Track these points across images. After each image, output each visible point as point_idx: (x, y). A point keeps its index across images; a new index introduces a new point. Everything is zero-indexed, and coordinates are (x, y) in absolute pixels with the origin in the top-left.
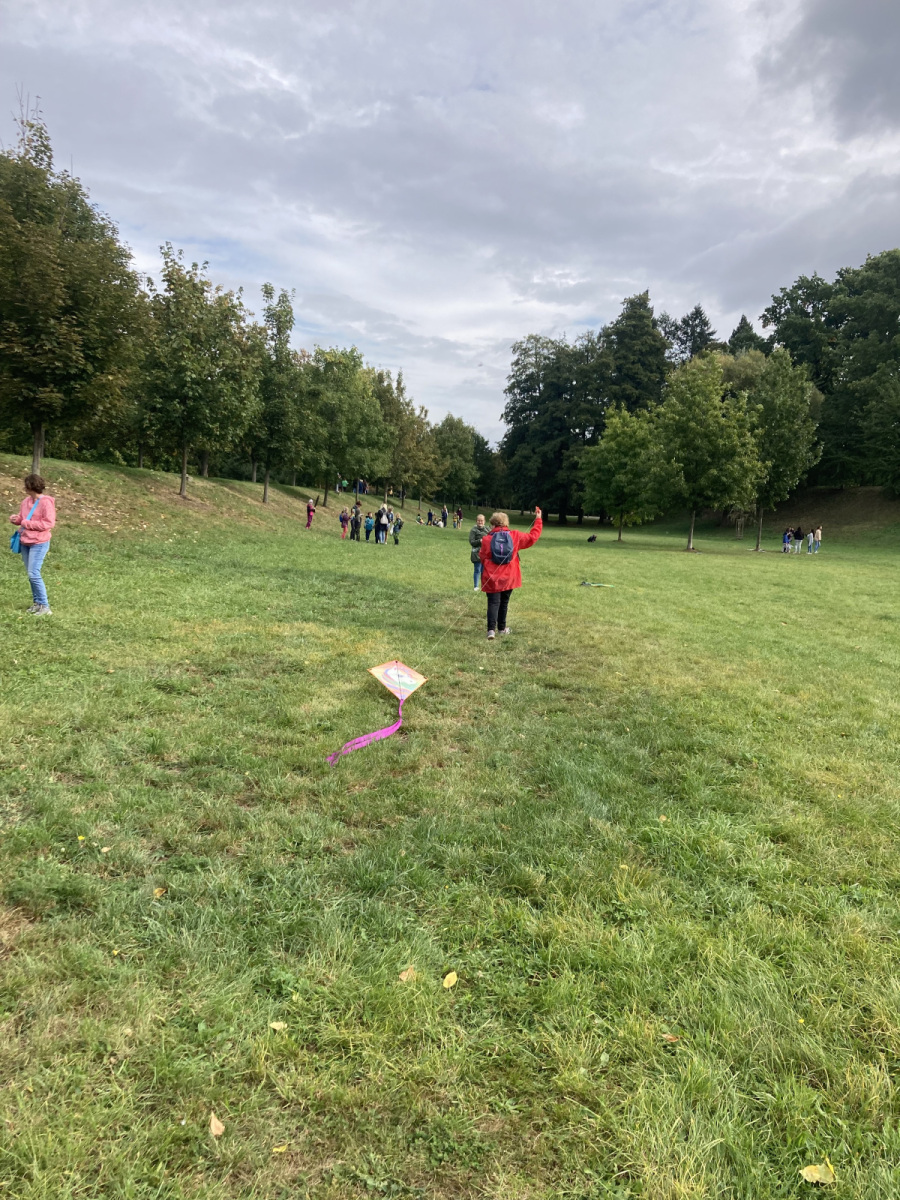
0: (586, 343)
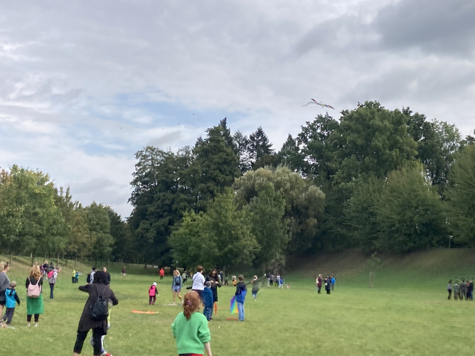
0: (184, 154)
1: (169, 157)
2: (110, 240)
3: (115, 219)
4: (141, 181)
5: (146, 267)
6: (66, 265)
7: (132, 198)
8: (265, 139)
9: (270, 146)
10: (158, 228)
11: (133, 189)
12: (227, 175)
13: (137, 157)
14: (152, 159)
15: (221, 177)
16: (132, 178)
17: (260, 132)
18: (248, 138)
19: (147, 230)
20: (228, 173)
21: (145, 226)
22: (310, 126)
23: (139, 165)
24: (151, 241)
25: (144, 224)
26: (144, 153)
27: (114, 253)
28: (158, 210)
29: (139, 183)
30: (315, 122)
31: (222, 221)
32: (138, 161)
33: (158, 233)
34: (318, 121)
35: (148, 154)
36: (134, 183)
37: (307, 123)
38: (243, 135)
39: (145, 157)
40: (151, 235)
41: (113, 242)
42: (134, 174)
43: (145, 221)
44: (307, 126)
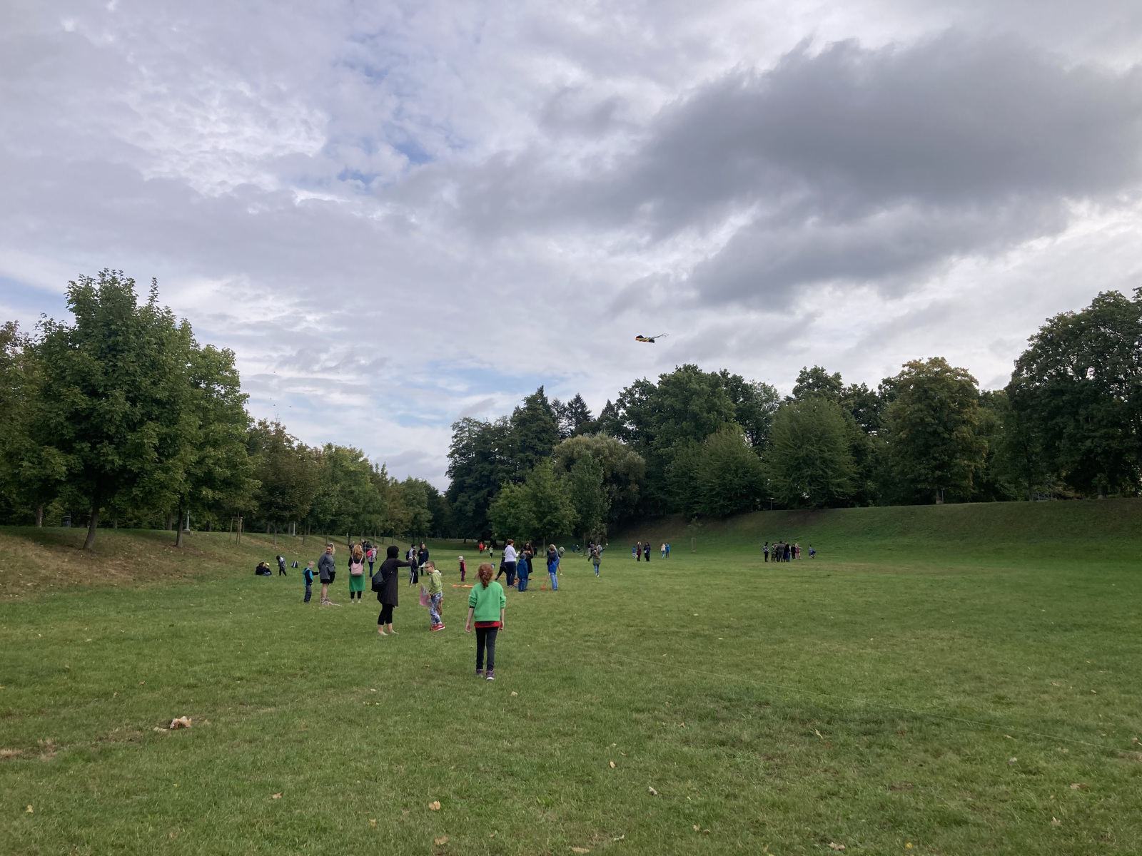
0: (502, 423)
1: (487, 429)
2: (427, 515)
3: (432, 493)
4: (457, 453)
5: (465, 542)
6: (382, 543)
7: (450, 471)
8: (583, 406)
9: (589, 412)
10: (477, 500)
11: (451, 462)
12: (545, 444)
13: (454, 429)
14: (469, 430)
15: (540, 447)
16: (449, 451)
17: (578, 399)
18: (567, 405)
19: (465, 503)
20: (547, 441)
21: (464, 499)
22: (627, 391)
23: (456, 437)
24: (471, 514)
25: (462, 497)
26: (461, 425)
27: (432, 528)
28: (477, 482)
29: (456, 455)
30: (633, 387)
31: (540, 492)
32: (454, 433)
33: (476, 506)
34: (635, 386)
35: (464, 425)
36: (451, 455)
37: (625, 388)
38: (562, 402)
39: (462, 429)
40: (470, 507)
41: (431, 517)
42: (451, 446)
43: (463, 494)
44: (624, 392)
